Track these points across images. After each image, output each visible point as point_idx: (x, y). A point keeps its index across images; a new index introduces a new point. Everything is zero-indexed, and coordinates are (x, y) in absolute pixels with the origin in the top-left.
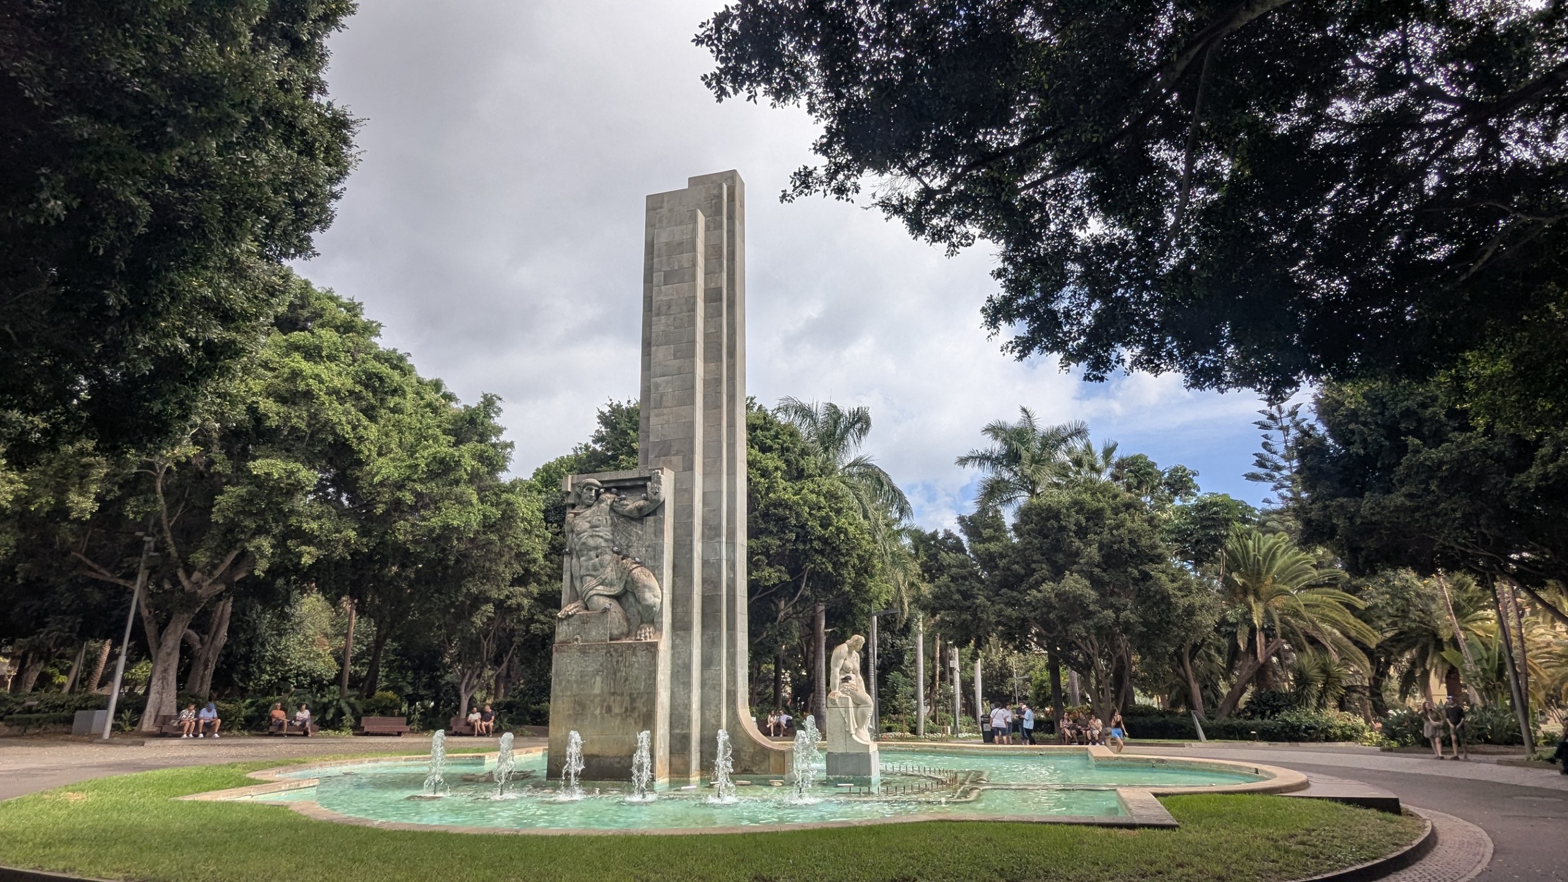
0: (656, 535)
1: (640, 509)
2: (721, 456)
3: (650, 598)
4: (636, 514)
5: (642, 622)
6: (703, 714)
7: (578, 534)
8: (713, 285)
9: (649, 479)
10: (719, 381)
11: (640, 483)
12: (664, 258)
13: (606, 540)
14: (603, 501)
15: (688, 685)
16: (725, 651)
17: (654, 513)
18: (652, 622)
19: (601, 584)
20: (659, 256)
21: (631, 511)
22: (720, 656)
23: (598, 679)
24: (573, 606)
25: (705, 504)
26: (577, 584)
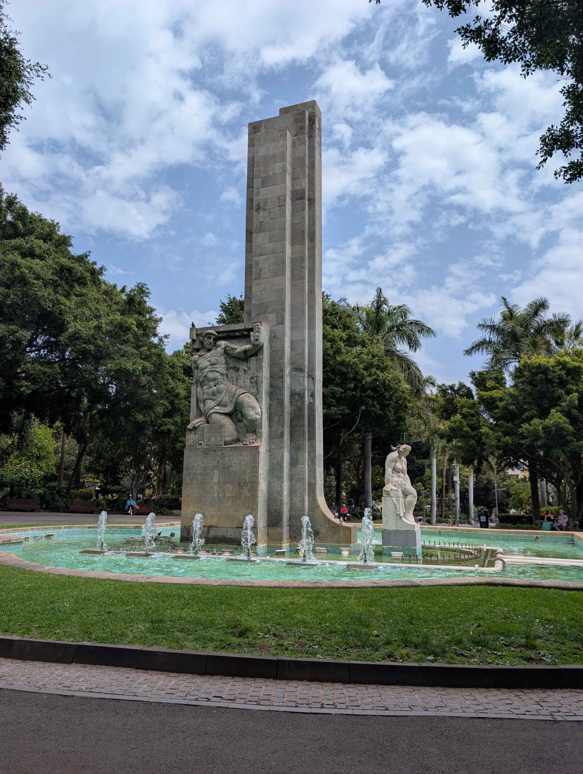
0: (257, 371)
1: (245, 352)
2: (304, 314)
3: (252, 414)
4: (242, 356)
5: (248, 432)
6: (291, 499)
7: (202, 369)
8: (298, 188)
9: (252, 330)
10: (303, 259)
11: (245, 333)
12: (262, 168)
13: (222, 374)
14: (219, 346)
15: (281, 477)
16: (307, 454)
17: (255, 355)
18: (255, 432)
19: (218, 405)
20: (258, 166)
21: (239, 353)
22: (304, 458)
23: (216, 472)
24: (198, 420)
25: (292, 349)
26: (201, 405)
